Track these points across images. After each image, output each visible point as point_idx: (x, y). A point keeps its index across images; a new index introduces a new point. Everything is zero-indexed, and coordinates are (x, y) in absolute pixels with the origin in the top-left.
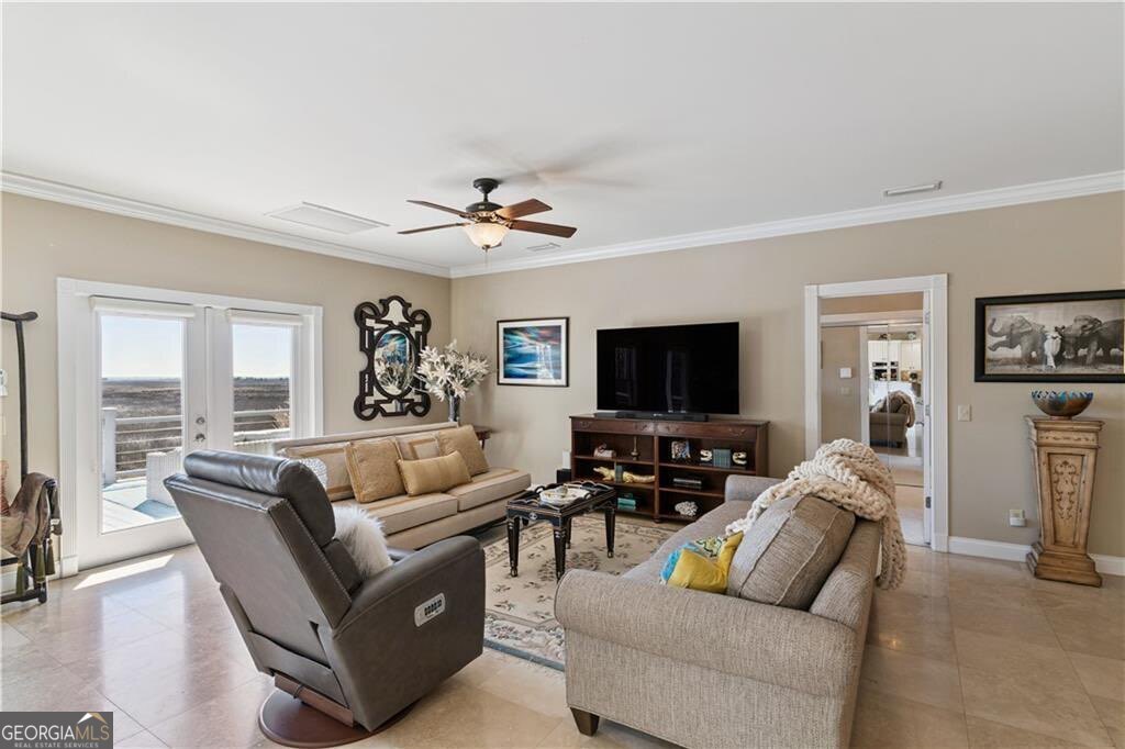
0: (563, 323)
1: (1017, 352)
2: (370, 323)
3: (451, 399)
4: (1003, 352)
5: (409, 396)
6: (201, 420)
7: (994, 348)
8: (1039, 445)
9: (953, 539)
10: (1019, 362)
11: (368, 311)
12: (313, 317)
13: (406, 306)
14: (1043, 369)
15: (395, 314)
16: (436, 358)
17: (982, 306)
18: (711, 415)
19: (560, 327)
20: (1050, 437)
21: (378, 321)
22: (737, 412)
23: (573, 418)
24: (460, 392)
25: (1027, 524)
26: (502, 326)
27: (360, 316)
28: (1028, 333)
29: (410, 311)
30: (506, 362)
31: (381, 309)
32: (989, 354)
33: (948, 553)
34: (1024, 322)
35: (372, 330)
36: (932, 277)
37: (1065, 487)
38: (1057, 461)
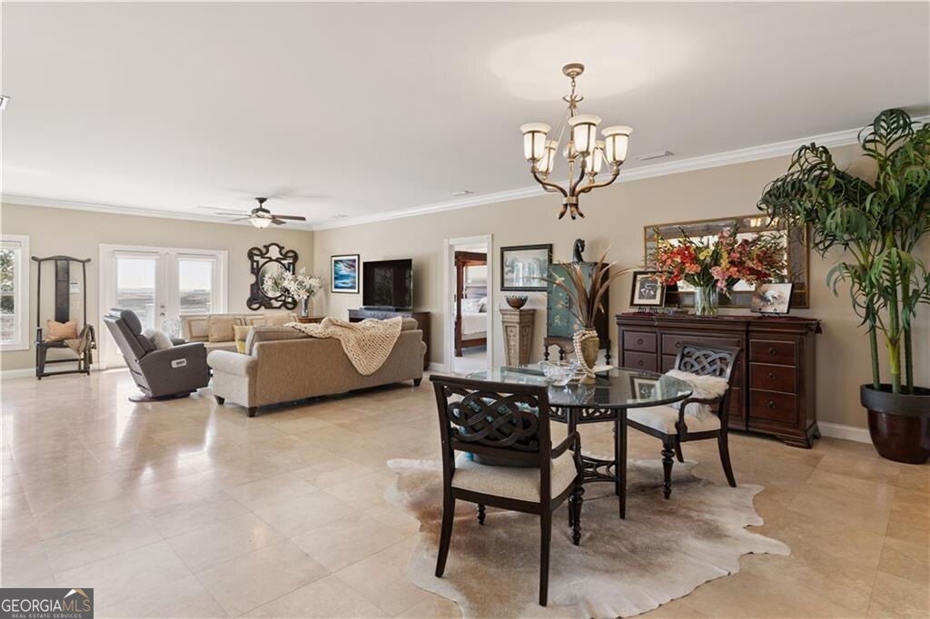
0: (356, 258)
1: (514, 275)
2: (256, 258)
6: (162, 307)
8: (503, 322)
11: (256, 252)
12: (223, 256)
13: (281, 248)
15: (274, 253)
16: (292, 277)
17: (503, 251)
19: (355, 260)
20: (506, 317)
21: (262, 257)
23: (350, 311)
24: (304, 296)
26: (334, 259)
27: (251, 255)
29: (284, 251)
30: (335, 280)
31: (264, 251)
32: (506, 276)
35: (257, 262)
36: (486, 236)
37: (512, 343)
38: (509, 330)
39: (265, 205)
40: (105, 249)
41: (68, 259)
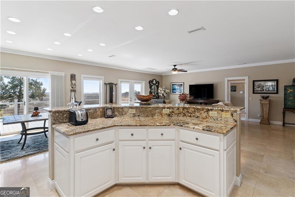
0: (183, 83)
1: (259, 89)
3: (163, 96)
4: (257, 89)
5: (156, 96)
6: (131, 98)
7: (256, 88)
9: (249, 119)
10: (260, 91)
11: (151, 82)
12: (144, 83)
13: (156, 80)
14: (263, 92)
15: (154, 82)
16: (161, 89)
17: (254, 81)
18: (209, 99)
19: (182, 84)
20: (262, 102)
22: (213, 98)
24: (165, 95)
25: (261, 116)
26: (172, 84)
27: (150, 83)
28: (261, 86)
29: (156, 81)
30: (172, 90)
32: (255, 89)
33: (248, 121)
34: (260, 84)
35: (151, 85)
36: (246, 77)
37: (265, 110)
38: (263, 106)
39: (176, 67)
40: (120, 80)
41: (112, 84)
